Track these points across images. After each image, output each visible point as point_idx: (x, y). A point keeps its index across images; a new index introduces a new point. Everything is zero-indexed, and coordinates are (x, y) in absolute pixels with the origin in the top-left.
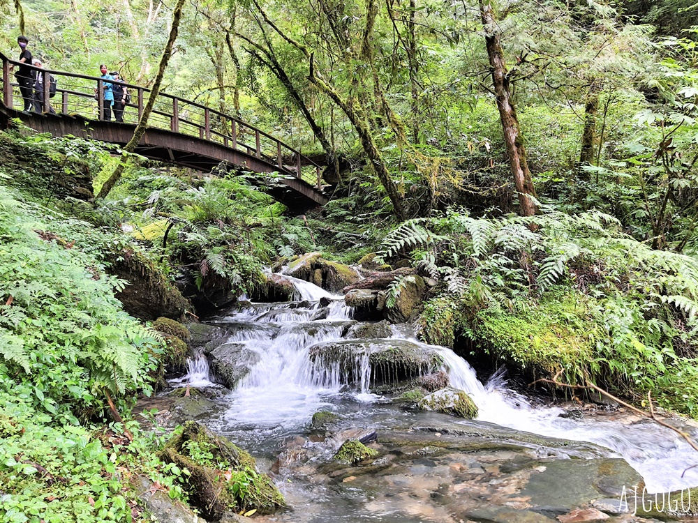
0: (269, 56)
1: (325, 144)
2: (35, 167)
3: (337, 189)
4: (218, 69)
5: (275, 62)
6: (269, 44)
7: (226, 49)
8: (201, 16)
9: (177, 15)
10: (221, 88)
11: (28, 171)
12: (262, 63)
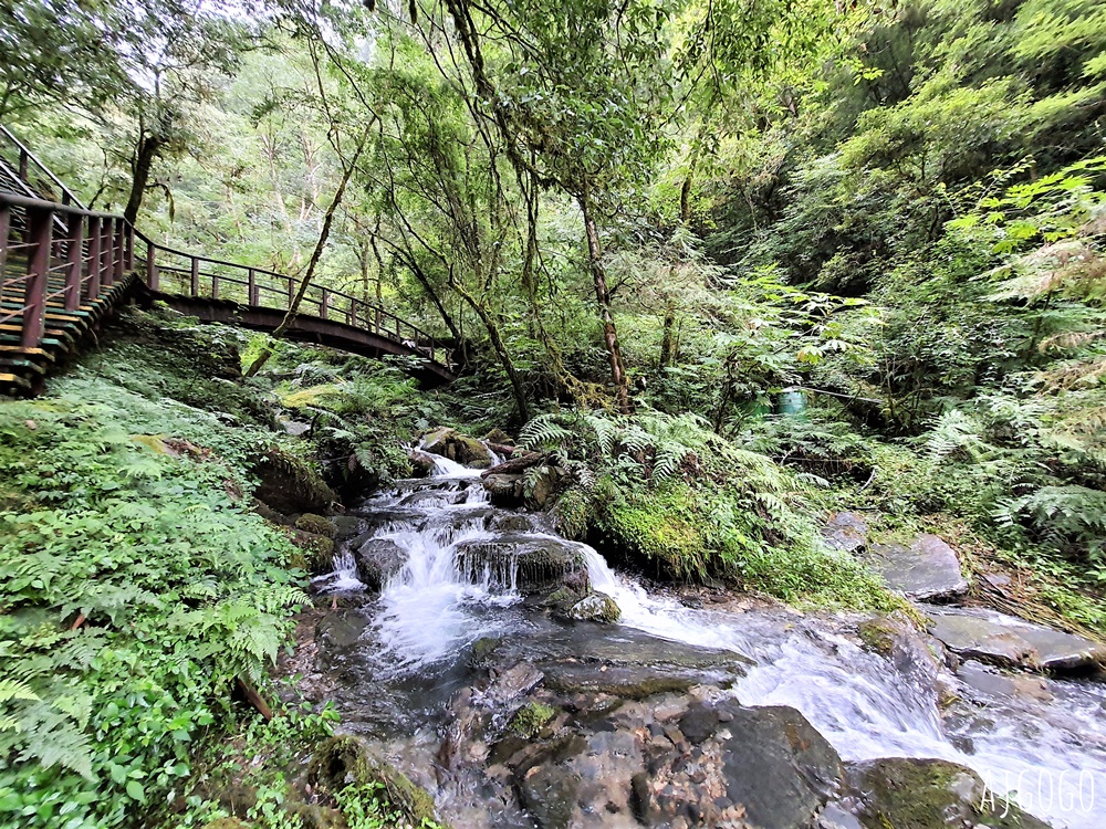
0: (409, 258)
1: (454, 331)
2: (180, 348)
3: (464, 368)
4: (362, 264)
5: (414, 264)
6: (409, 248)
7: (371, 248)
8: (348, 219)
9: (329, 218)
10: (366, 281)
11: (171, 352)
12: (402, 264)
